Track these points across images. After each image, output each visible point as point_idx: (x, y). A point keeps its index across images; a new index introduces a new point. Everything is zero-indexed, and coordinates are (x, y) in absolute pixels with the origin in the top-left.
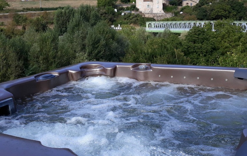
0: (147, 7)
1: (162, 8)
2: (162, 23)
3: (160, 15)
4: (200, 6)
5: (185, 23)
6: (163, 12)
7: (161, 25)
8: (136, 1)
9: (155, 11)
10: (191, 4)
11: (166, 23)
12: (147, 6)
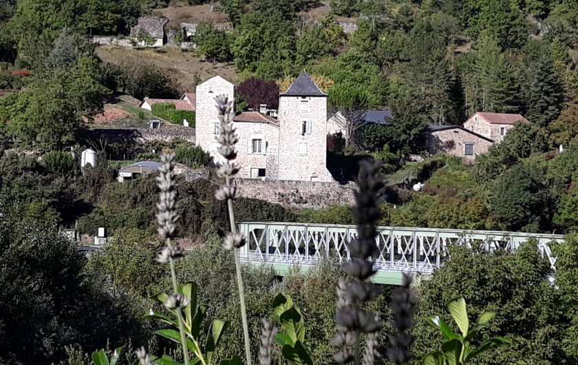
0: (250, 150)
1: (325, 161)
2: (317, 230)
3: (314, 191)
4: (511, 161)
5: (430, 239)
6: (327, 177)
7: (316, 243)
8: (197, 119)
9: (288, 173)
10: (469, 147)
11: (337, 231)
12: (250, 144)
